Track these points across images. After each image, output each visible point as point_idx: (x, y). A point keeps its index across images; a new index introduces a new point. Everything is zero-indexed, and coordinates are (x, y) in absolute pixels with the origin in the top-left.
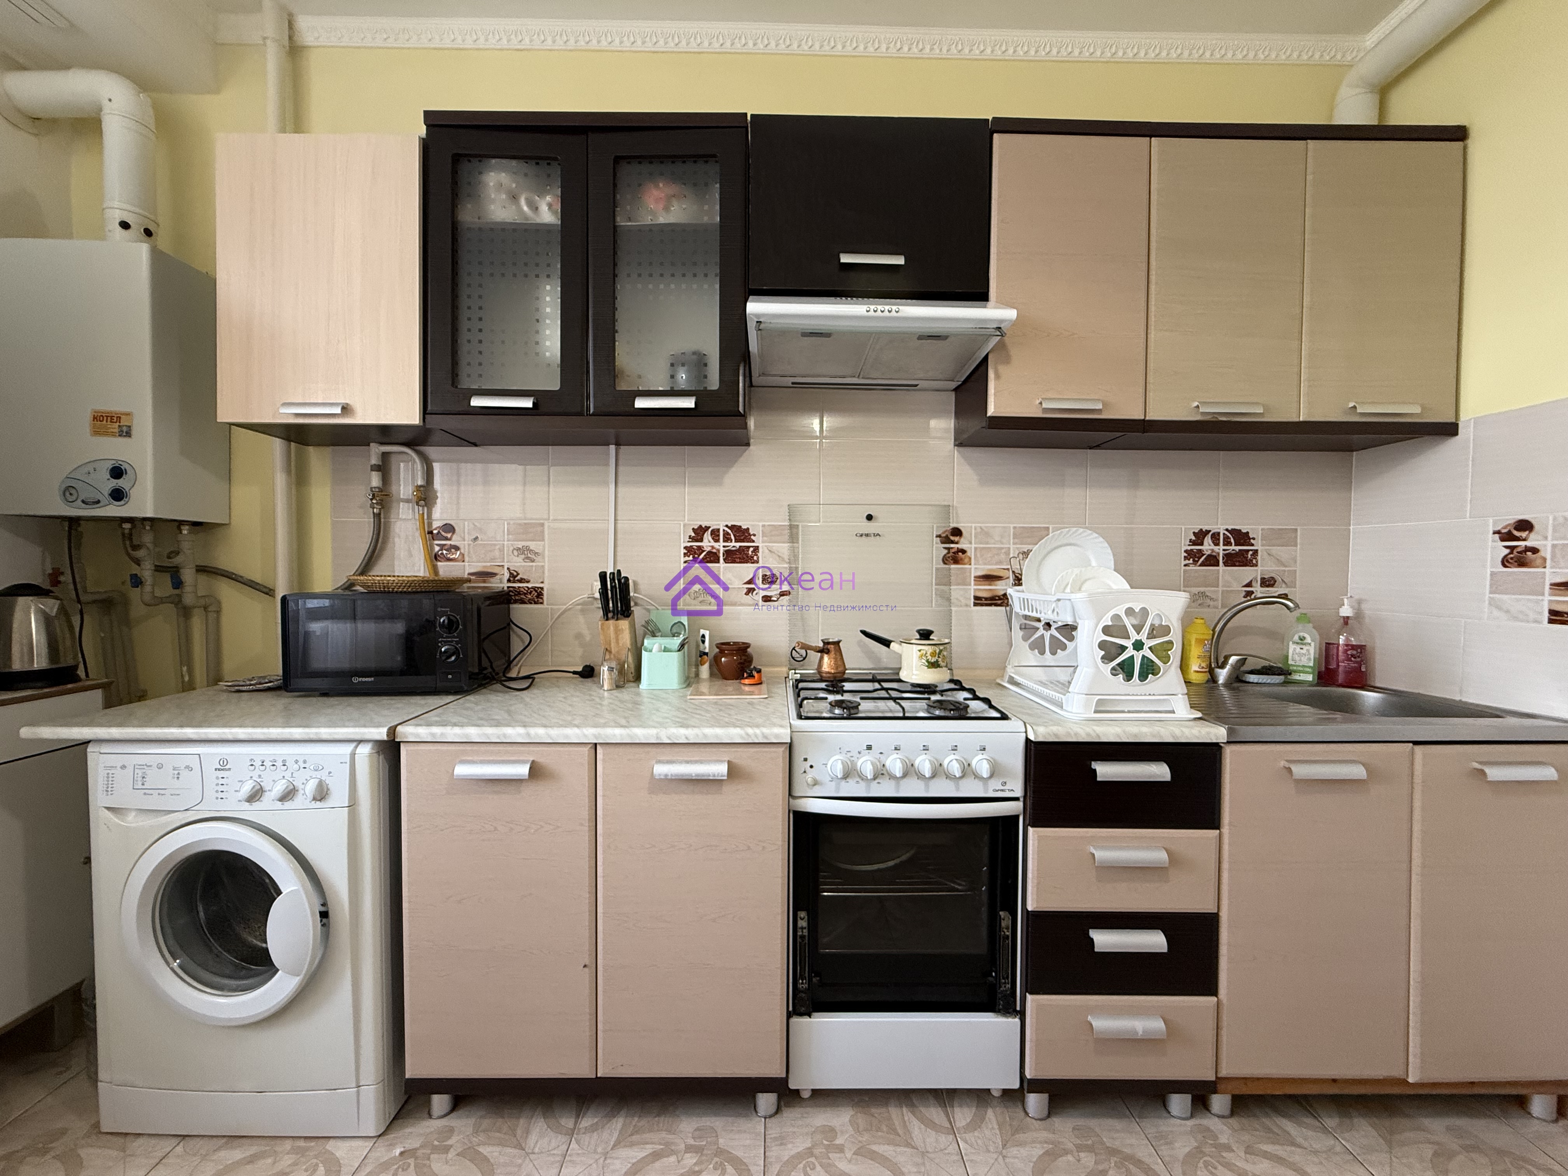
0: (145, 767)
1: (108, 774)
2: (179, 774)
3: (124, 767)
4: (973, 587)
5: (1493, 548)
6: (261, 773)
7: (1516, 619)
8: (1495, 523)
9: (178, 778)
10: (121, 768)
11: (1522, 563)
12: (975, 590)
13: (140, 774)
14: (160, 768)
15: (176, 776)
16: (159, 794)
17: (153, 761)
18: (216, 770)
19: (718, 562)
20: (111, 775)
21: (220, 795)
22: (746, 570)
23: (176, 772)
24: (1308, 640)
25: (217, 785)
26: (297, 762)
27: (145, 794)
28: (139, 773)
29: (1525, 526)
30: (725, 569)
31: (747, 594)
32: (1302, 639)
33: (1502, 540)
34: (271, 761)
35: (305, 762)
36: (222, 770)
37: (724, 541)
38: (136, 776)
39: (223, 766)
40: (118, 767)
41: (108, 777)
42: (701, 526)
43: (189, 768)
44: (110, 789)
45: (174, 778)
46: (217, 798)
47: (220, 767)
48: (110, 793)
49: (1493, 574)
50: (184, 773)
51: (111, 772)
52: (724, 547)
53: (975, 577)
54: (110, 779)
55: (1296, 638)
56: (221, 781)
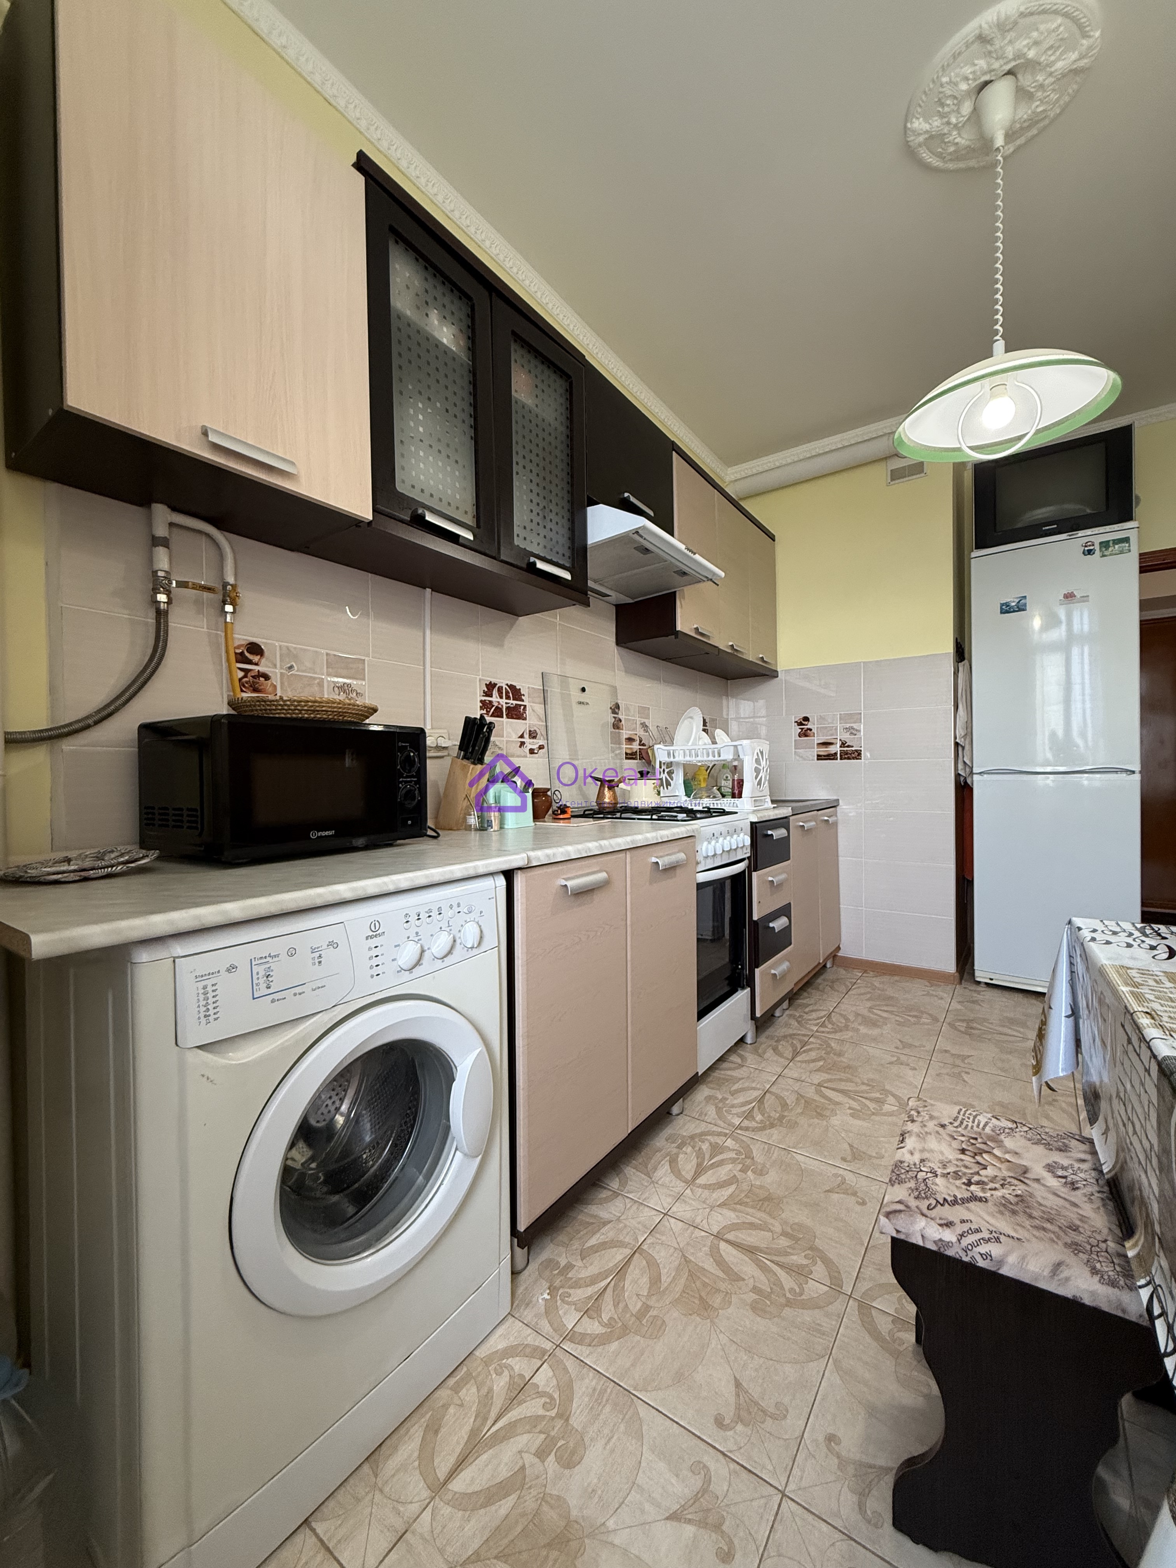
0: (268, 959)
1: (205, 987)
2: (320, 956)
3: (232, 969)
4: (624, 746)
5: (795, 729)
6: (417, 930)
7: (805, 759)
8: (795, 718)
9: (320, 962)
10: (228, 970)
11: (806, 736)
12: (626, 748)
13: (262, 973)
14: (292, 955)
15: (317, 961)
16: (295, 995)
17: (279, 946)
18: (367, 938)
19: (502, 717)
20: (210, 989)
21: (375, 971)
22: (519, 726)
23: (317, 954)
24: (729, 778)
25: (371, 958)
26: (451, 907)
27: (273, 1001)
28: (261, 970)
29: (806, 719)
30: (507, 723)
31: (520, 747)
32: (727, 777)
33: (798, 725)
34: (427, 912)
35: (459, 905)
36: (376, 936)
37: (506, 699)
38: (255, 977)
39: (375, 932)
40: (223, 971)
41: (205, 994)
42: (491, 682)
43: (333, 944)
44: (211, 1012)
45: (314, 964)
46: (372, 976)
47: (371, 933)
48: (211, 1018)
49: (795, 741)
50: (328, 954)
51: (209, 983)
52: (506, 703)
53: (626, 739)
54: (211, 995)
55: (725, 777)
56: (375, 952)
